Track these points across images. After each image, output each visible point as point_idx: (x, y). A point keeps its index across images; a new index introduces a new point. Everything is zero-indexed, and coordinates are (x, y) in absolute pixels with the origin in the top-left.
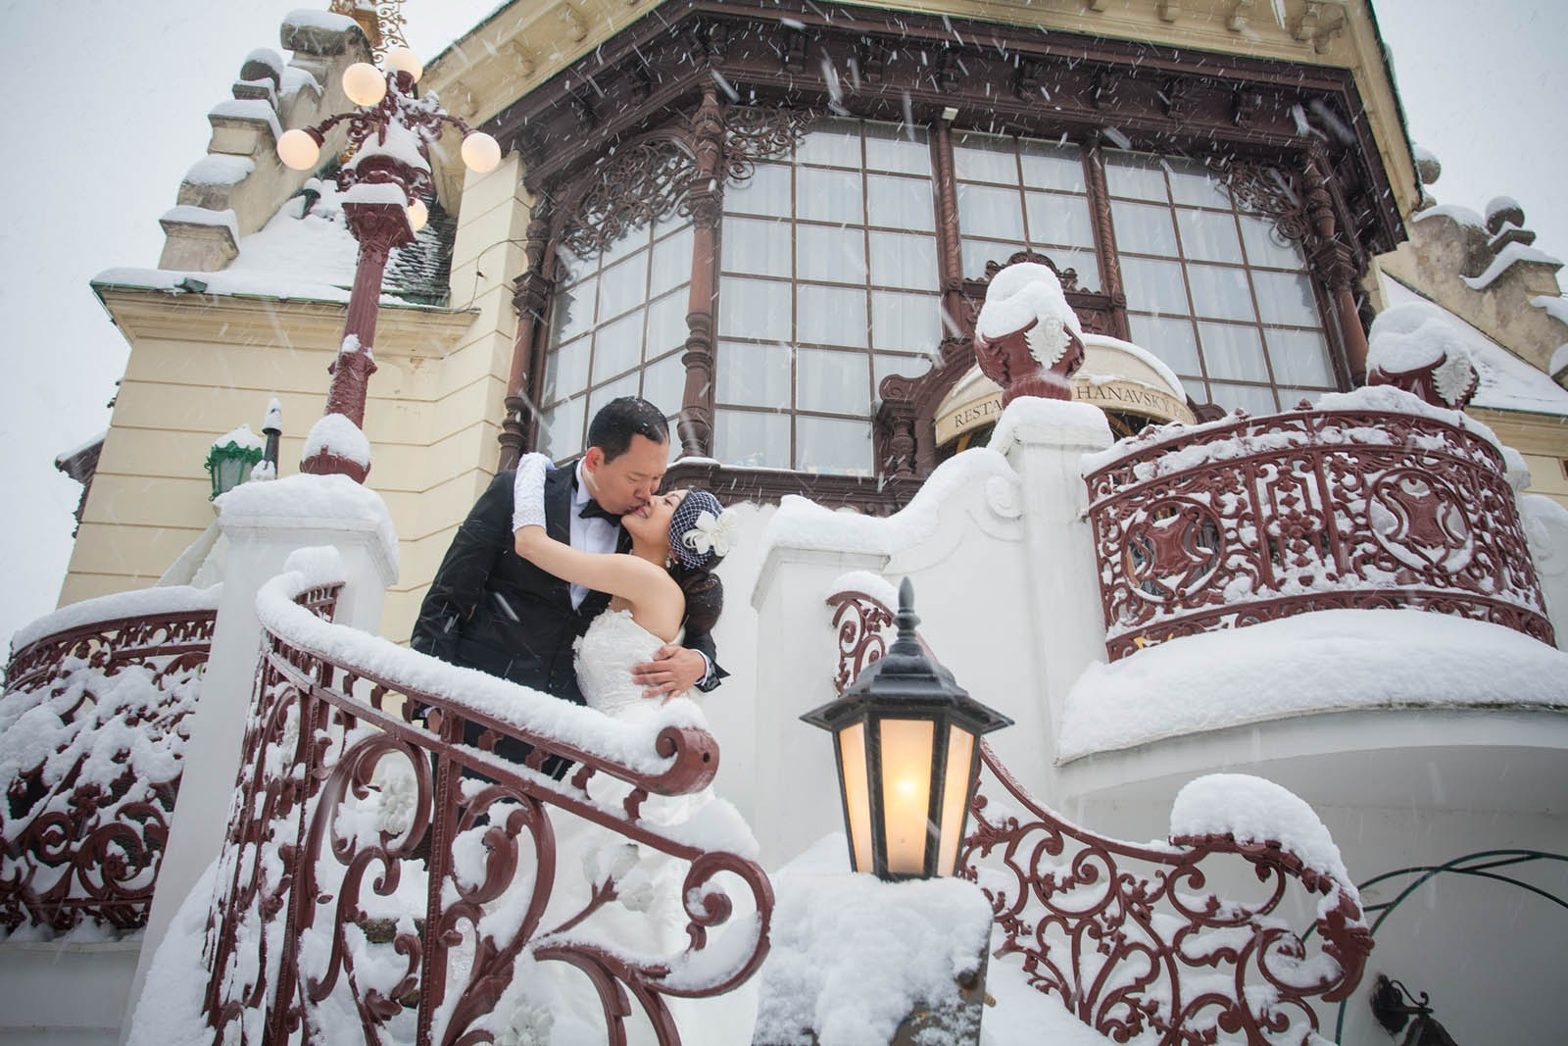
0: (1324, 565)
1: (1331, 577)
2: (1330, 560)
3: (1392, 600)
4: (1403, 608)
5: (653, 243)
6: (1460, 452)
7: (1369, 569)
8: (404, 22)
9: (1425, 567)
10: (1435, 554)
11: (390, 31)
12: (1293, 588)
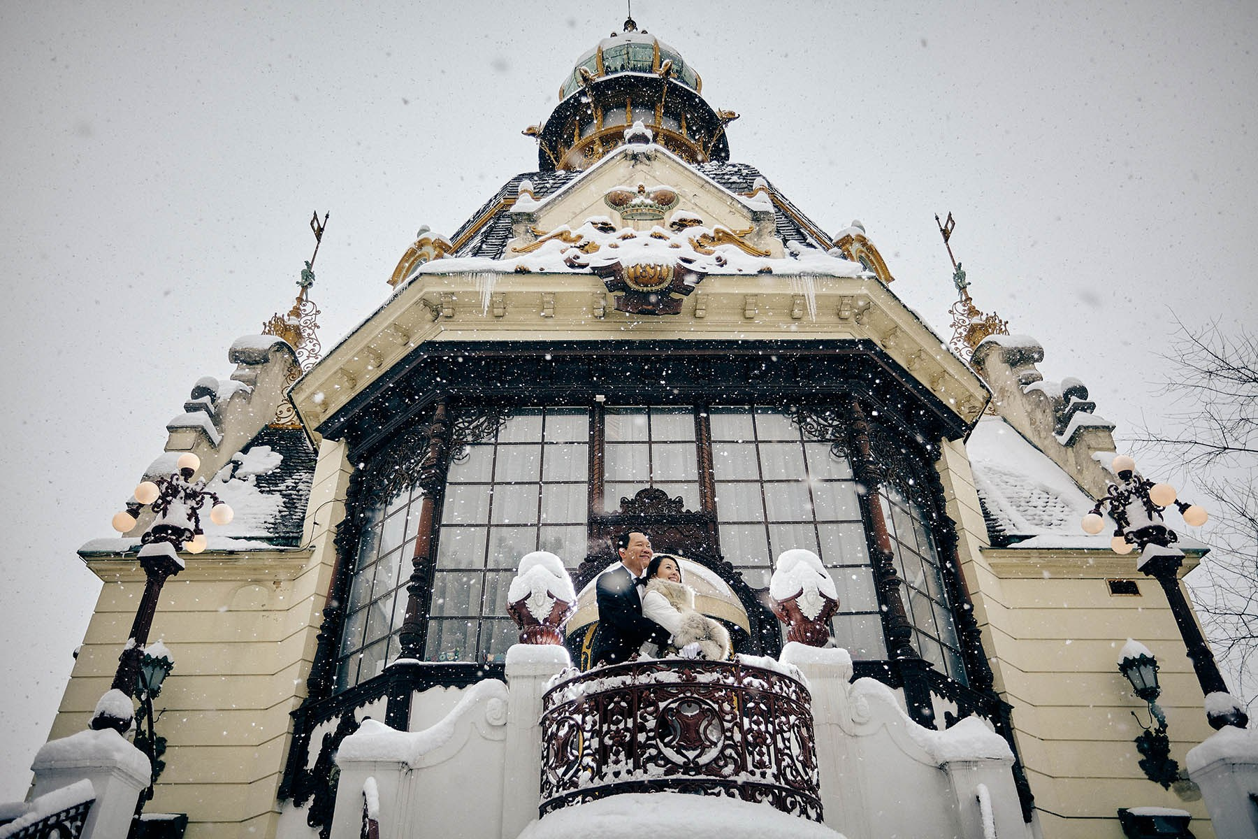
0: (627, 764)
1: (629, 772)
2: (631, 762)
3: (658, 786)
4: (665, 791)
5: (411, 501)
6: (731, 680)
7: (650, 766)
8: (318, 327)
9: (684, 763)
10: (691, 754)
11: (309, 334)
12: (610, 780)
